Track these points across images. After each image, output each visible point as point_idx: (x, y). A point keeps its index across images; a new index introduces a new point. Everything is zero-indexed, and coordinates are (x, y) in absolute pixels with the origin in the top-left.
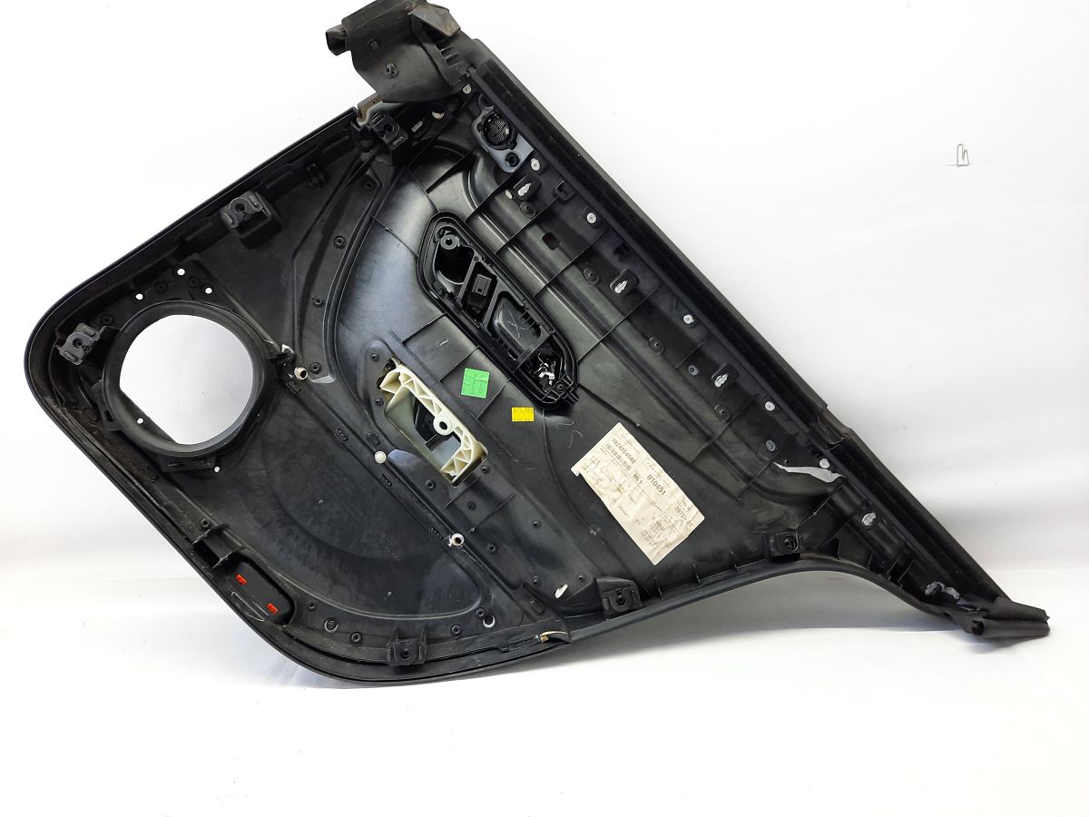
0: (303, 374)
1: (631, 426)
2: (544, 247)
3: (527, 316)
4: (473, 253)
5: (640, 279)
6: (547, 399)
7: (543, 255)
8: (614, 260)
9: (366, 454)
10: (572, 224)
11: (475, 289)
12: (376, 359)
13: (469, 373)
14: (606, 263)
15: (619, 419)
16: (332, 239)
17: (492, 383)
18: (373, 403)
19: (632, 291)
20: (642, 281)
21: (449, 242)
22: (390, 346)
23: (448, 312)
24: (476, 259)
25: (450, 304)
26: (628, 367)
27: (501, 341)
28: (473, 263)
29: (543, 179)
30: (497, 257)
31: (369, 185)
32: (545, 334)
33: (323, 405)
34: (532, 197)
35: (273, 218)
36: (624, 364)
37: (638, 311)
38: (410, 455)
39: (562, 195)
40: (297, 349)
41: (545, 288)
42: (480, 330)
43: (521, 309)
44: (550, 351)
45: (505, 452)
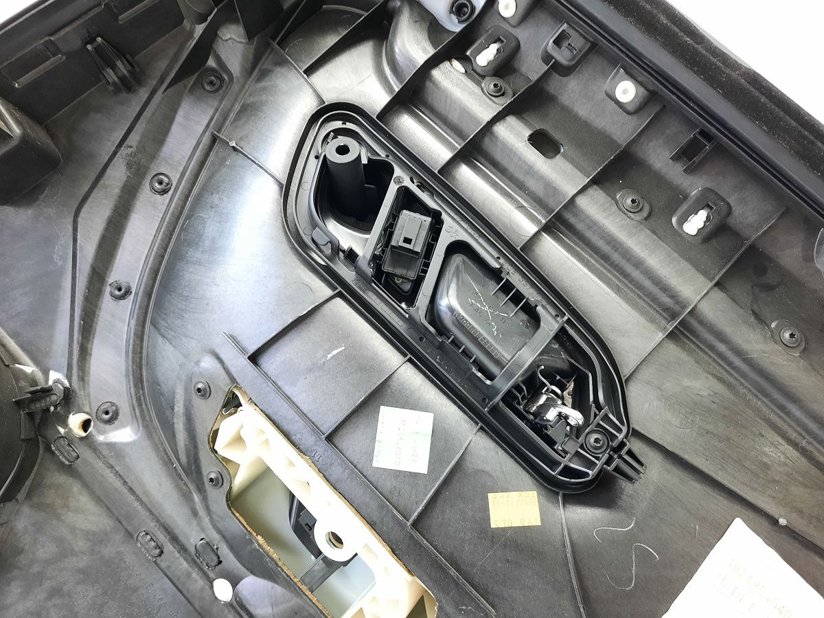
0: (86, 425)
1: (765, 524)
2: (532, 156)
3: (507, 288)
4: (392, 171)
5: (732, 204)
6: (568, 471)
7: (530, 170)
8: (675, 173)
9: (198, 581)
10: (583, 110)
11: (397, 240)
12: (203, 393)
13: (388, 415)
14: (659, 180)
15: (737, 507)
16: (149, 177)
17: (440, 438)
18: (206, 481)
19: (718, 231)
20: (737, 210)
21: (343, 150)
22: (228, 363)
23: (344, 291)
24: (399, 180)
25: (347, 274)
26: (729, 386)
27: (456, 343)
28: (393, 189)
29: (522, 34)
30: (440, 180)
31: (211, 83)
32: (550, 324)
33: (118, 484)
34: (504, 68)
35: (25, 140)
36: (721, 380)
37: (737, 270)
38: (278, 590)
39: (563, 56)
40: (75, 378)
41: (537, 234)
42: (411, 321)
43: (495, 274)
44: (561, 360)
45: (478, 606)
